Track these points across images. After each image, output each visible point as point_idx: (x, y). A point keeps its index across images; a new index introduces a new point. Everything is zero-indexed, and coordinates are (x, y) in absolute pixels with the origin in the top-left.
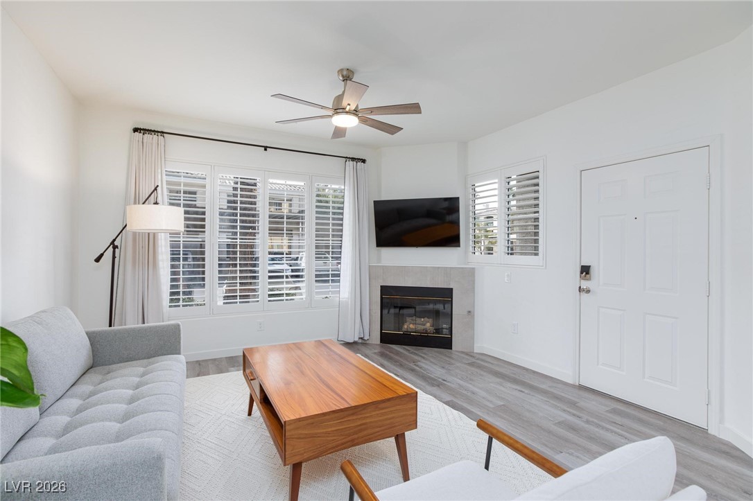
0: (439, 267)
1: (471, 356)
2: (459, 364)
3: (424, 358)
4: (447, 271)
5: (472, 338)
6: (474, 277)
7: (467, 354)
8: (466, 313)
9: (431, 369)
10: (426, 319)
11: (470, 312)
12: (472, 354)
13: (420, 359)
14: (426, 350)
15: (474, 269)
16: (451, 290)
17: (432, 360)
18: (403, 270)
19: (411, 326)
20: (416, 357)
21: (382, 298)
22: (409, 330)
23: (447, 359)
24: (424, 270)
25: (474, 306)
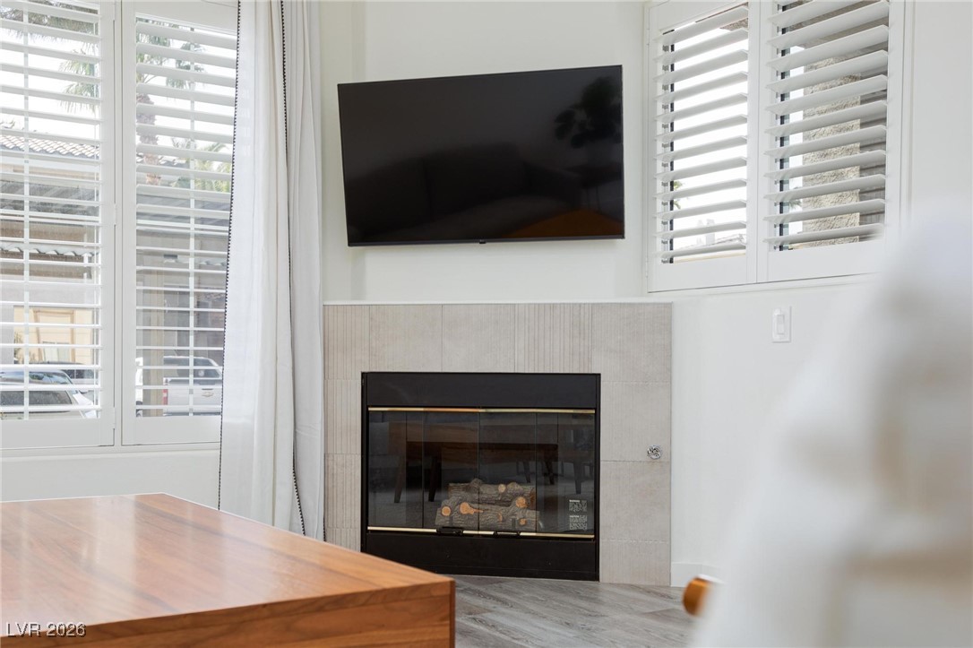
0: (553, 306)
1: (663, 596)
2: (618, 616)
3: (504, 602)
4: (582, 317)
5: (666, 536)
6: (670, 333)
7: (647, 591)
8: (646, 458)
9: (528, 629)
10: (515, 487)
11: (655, 451)
12: (664, 591)
13: (490, 604)
14: (512, 583)
15: (669, 306)
16: (595, 379)
17: (532, 607)
18: (438, 318)
19: (465, 508)
20: (480, 602)
21: (366, 418)
22: (458, 522)
23: (584, 604)
24: (506, 316)
25: (667, 428)
